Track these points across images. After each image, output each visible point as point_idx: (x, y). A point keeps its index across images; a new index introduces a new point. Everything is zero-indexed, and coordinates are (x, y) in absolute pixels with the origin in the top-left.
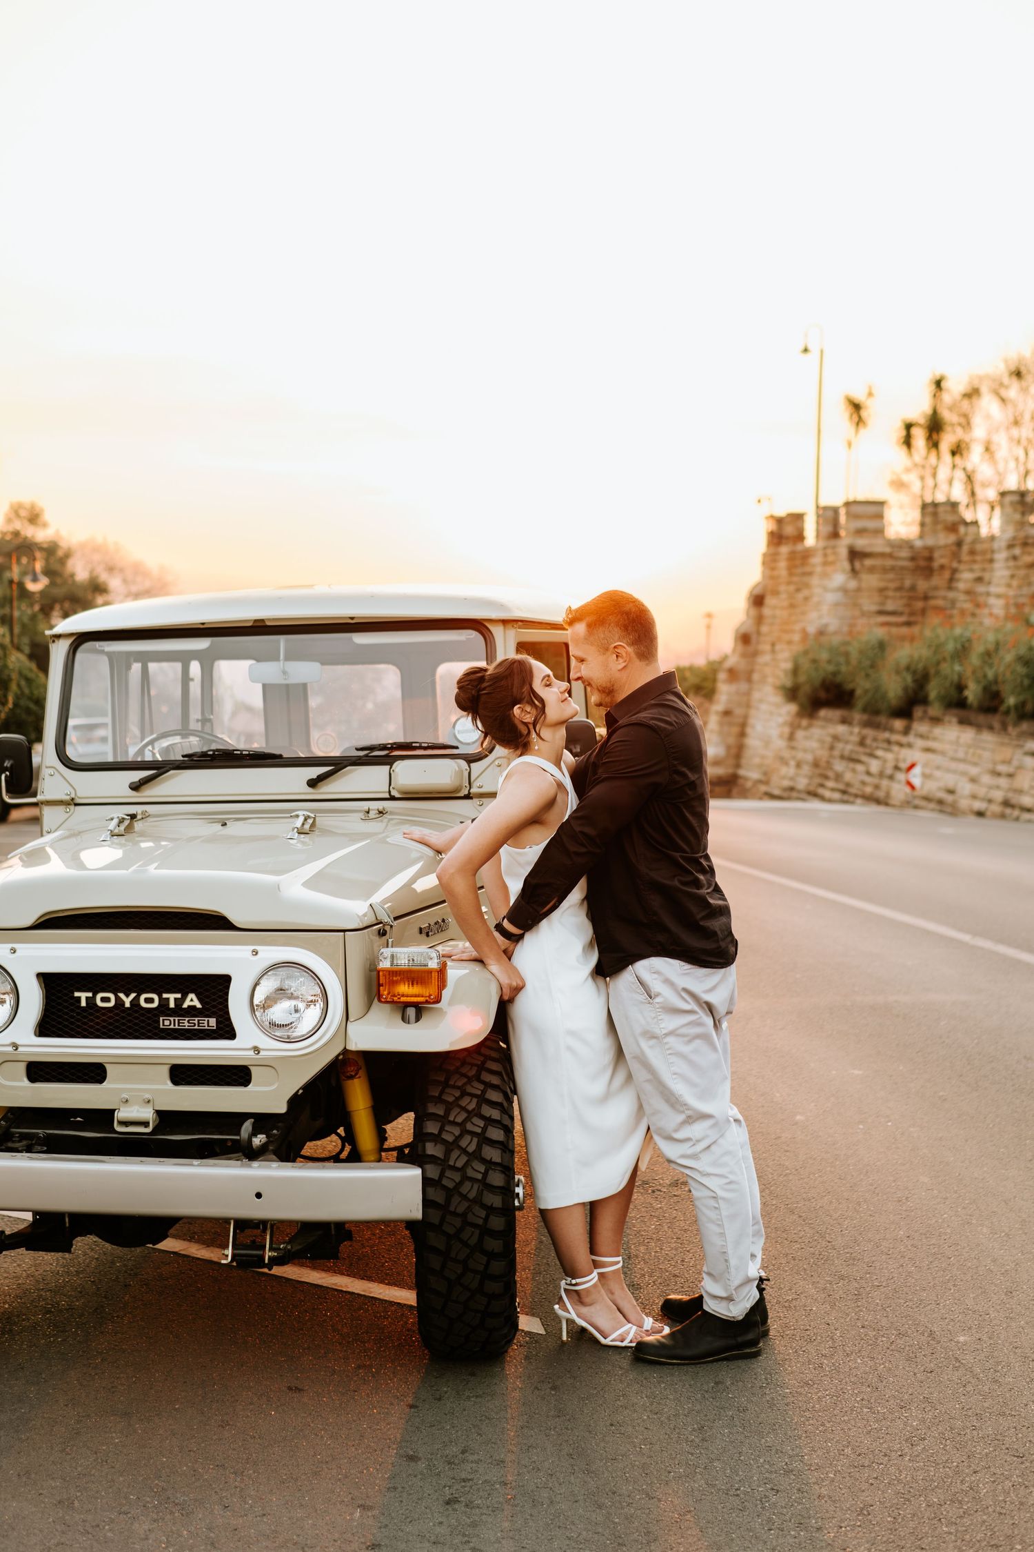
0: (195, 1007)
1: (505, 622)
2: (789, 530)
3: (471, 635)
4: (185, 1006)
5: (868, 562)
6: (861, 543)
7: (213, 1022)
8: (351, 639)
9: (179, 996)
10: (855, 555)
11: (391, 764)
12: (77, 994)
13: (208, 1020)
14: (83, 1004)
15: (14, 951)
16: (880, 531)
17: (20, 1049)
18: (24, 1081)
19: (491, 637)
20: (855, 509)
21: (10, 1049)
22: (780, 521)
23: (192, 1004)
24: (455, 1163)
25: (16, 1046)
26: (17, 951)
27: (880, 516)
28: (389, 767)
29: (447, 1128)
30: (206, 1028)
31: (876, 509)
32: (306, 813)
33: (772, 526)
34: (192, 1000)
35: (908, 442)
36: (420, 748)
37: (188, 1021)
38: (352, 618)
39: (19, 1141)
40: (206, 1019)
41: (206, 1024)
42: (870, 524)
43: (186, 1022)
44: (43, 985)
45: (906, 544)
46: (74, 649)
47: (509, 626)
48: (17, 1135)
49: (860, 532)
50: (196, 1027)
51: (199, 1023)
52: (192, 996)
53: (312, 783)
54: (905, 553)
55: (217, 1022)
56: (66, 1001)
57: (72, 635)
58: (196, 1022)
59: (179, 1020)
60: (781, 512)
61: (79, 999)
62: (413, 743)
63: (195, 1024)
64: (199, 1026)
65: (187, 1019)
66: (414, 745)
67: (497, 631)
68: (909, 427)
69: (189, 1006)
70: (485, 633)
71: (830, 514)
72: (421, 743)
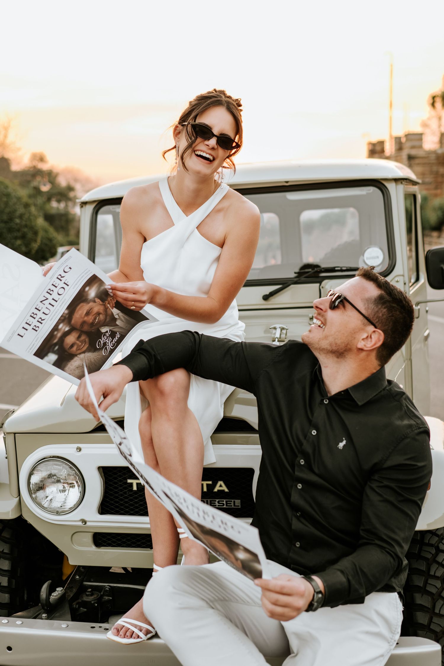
0: (223, 491)
1: (397, 180)
2: (378, 148)
3: (371, 190)
4: (216, 490)
5: (417, 161)
6: (414, 152)
7: (238, 502)
8: (285, 197)
9: (210, 482)
10: (410, 158)
11: (320, 283)
12: (129, 481)
13: (234, 502)
14: (135, 488)
15: (79, 449)
16: (421, 147)
17: (88, 524)
18: (93, 547)
19: (387, 190)
20: (410, 137)
21: (80, 523)
22: (374, 145)
23: (221, 488)
24: (440, 611)
25: (84, 522)
26: (82, 450)
27: (421, 139)
28: (318, 285)
29: (430, 581)
30: (233, 507)
31: (419, 137)
32: (281, 326)
33: (371, 147)
34: (221, 486)
35: (433, 105)
36: (342, 271)
37: (218, 502)
38: (287, 182)
39: (92, 595)
40: (233, 500)
41: (232, 504)
42: (416, 143)
43: (217, 502)
44: (103, 474)
45: (435, 152)
46: (96, 212)
47: (399, 182)
48: (90, 590)
49: (413, 147)
50: (225, 506)
51: (227, 503)
52: (220, 483)
53: (266, 298)
54: (433, 156)
55: (242, 503)
56: (121, 486)
57: (94, 202)
58: (225, 503)
59: (211, 501)
60: (374, 140)
61: (131, 484)
62: (335, 267)
63: (224, 504)
64: (226, 506)
65: (217, 500)
66: (336, 269)
67: (391, 187)
68: (434, 98)
69: (218, 491)
70: (382, 188)
71: (398, 140)
72: (341, 268)
